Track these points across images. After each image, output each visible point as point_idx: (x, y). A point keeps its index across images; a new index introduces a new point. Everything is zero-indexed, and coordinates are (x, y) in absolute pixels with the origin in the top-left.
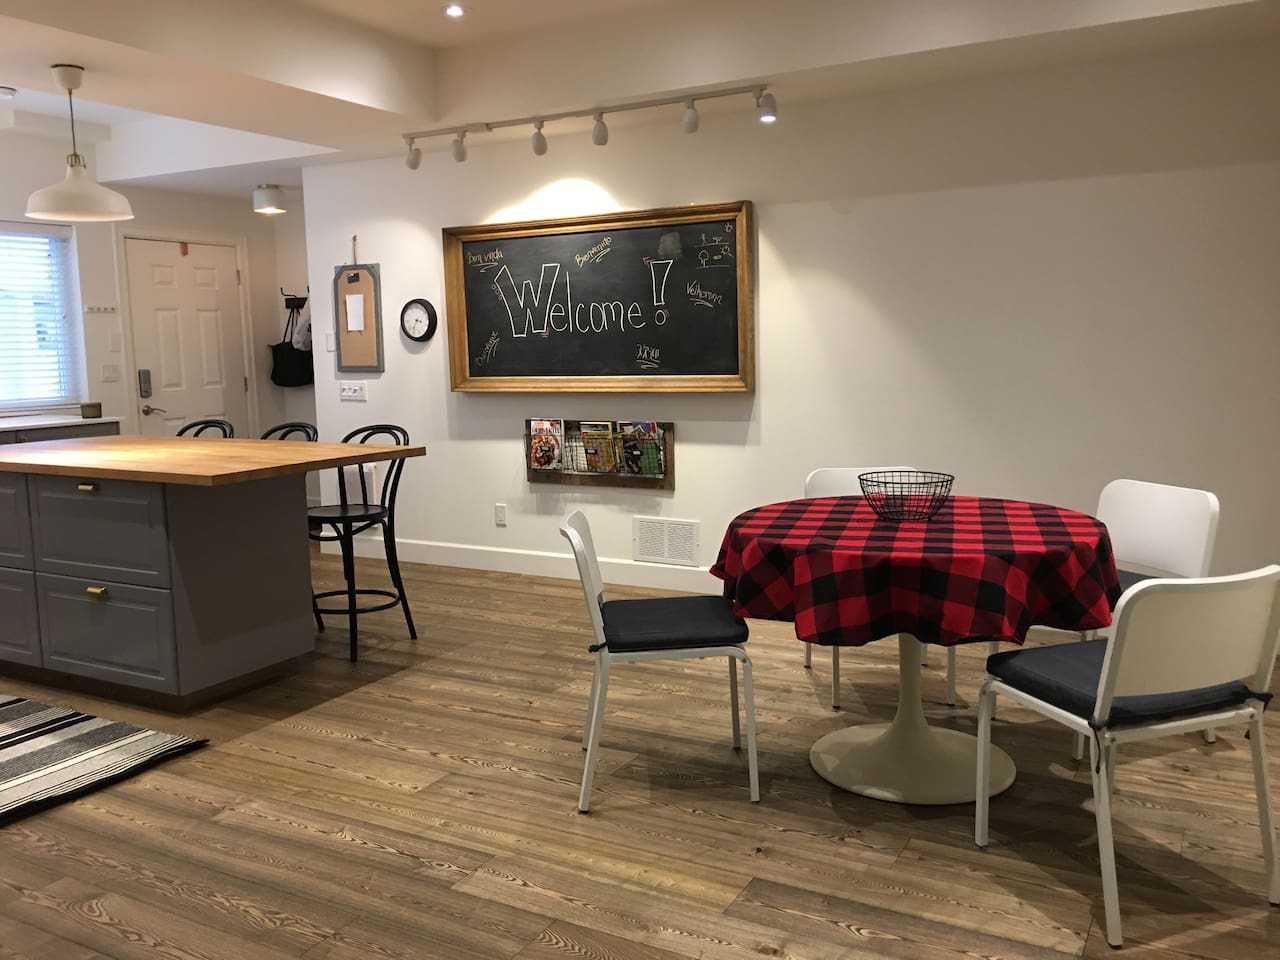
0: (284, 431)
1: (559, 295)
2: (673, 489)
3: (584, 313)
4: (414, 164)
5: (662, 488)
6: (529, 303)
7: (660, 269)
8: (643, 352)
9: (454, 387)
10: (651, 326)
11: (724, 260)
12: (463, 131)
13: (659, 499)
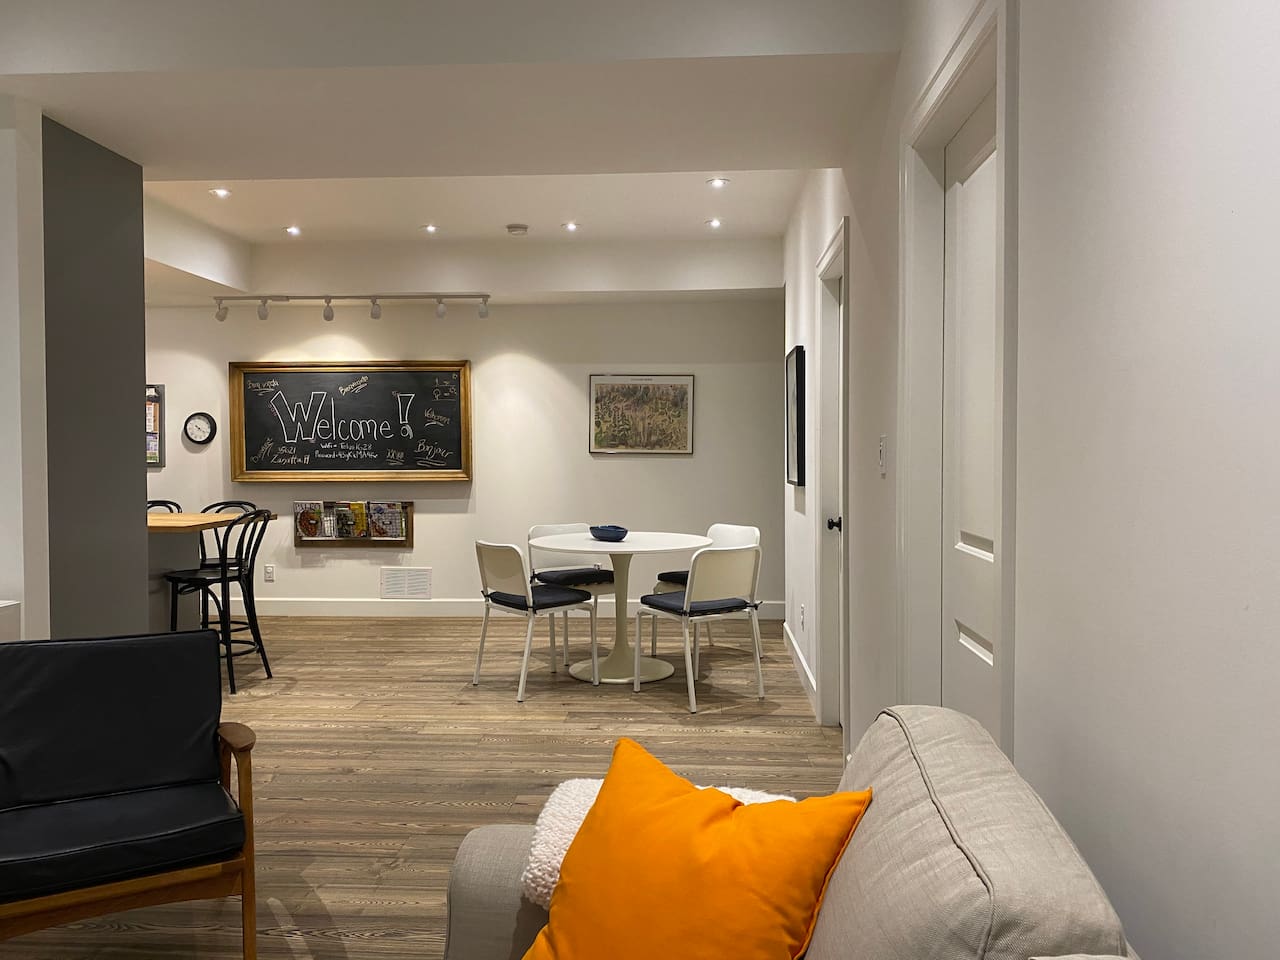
0: (219, 507)
1: (326, 414)
2: (412, 547)
3: (345, 428)
4: (221, 317)
5: (404, 546)
6: (300, 417)
7: (405, 400)
8: (391, 454)
9: (234, 478)
10: (398, 436)
11: (452, 396)
12: (264, 299)
13: (401, 555)
